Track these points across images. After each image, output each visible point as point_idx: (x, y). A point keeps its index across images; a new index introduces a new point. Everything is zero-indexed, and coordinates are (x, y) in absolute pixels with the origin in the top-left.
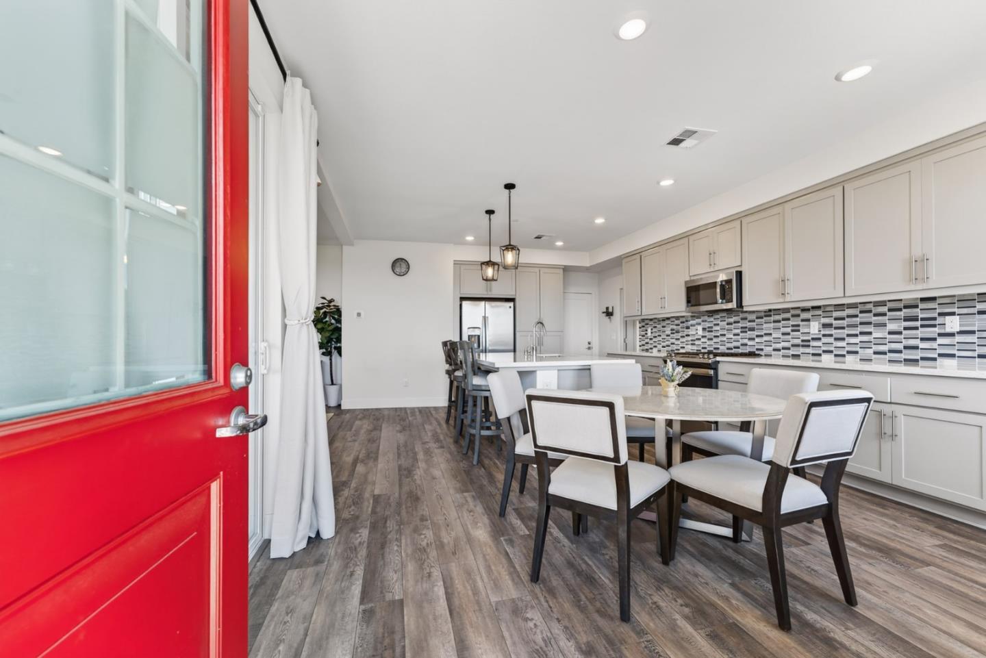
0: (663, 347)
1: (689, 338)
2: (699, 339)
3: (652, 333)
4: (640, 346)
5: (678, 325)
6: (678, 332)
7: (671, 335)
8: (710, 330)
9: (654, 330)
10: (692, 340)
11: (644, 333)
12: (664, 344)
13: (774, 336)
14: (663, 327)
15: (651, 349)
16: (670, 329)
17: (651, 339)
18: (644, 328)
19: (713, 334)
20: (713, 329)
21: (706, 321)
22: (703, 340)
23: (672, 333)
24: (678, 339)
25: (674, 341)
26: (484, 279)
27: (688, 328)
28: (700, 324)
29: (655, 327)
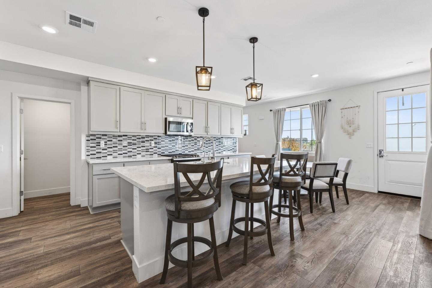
0: (120, 155)
4: (88, 156)
6: (135, 144)
10: (146, 149)
11: (93, 145)
13: (189, 146)
14: (120, 141)
15: (105, 156)
16: (126, 142)
18: (94, 141)
23: (129, 145)
24: (135, 149)
25: (131, 150)
27: (143, 142)
28: (152, 140)
29: (110, 141)
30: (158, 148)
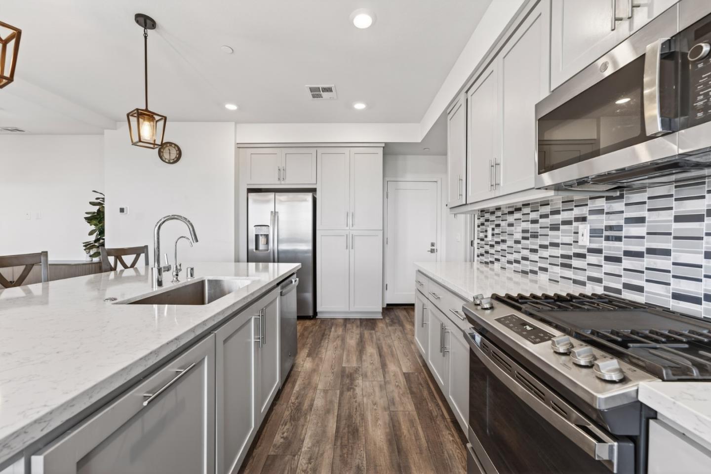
0: (509, 262)
1: (558, 252)
2: (583, 256)
3: (493, 235)
4: (478, 256)
5: (535, 222)
6: (535, 236)
7: (523, 242)
8: (613, 234)
9: (497, 231)
10: (563, 256)
11: (482, 235)
12: (511, 257)
14: (511, 225)
15: (492, 262)
16: (520, 229)
17: (492, 246)
18: (484, 227)
19: (623, 246)
20: (623, 234)
21: (600, 212)
22: (592, 259)
23: (524, 238)
24: (534, 251)
25: (526, 253)
27: (555, 227)
28: (584, 219)
29: (498, 226)
30: (608, 259)
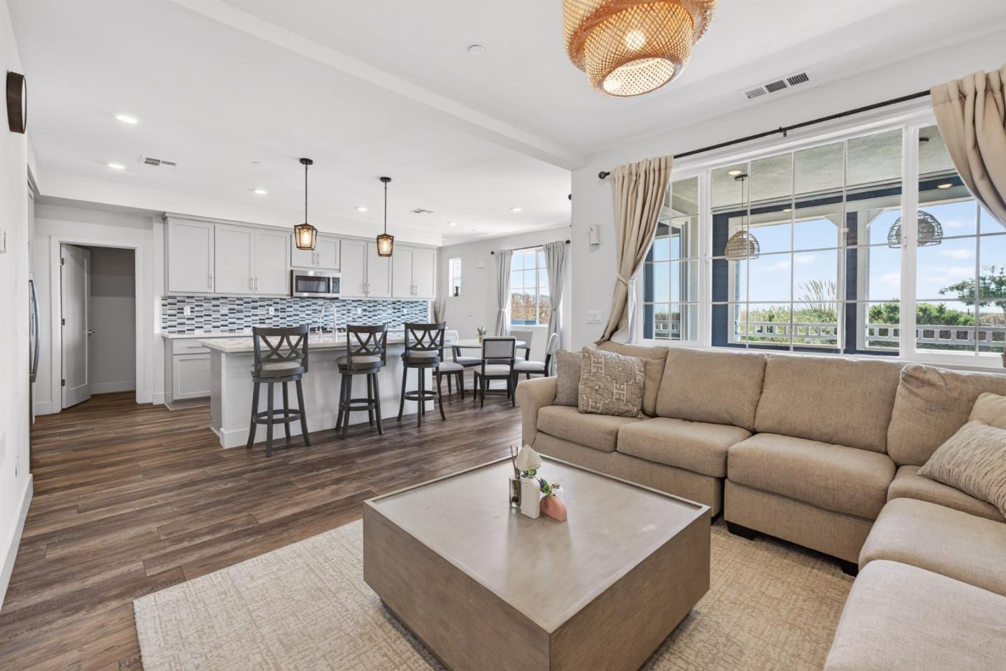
0: (216, 327)
1: (257, 318)
3: (192, 312)
4: (164, 327)
9: (198, 309)
10: (260, 320)
11: (174, 312)
12: (217, 324)
14: (216, 306)
15: (190, 330)
17: (190, 319)
18: (175, 307)
23: (231, 313)
25: (234, 320)
26: (298, 247)
27: (254, 308)
28: (271, 305)
29: (200, 306)
